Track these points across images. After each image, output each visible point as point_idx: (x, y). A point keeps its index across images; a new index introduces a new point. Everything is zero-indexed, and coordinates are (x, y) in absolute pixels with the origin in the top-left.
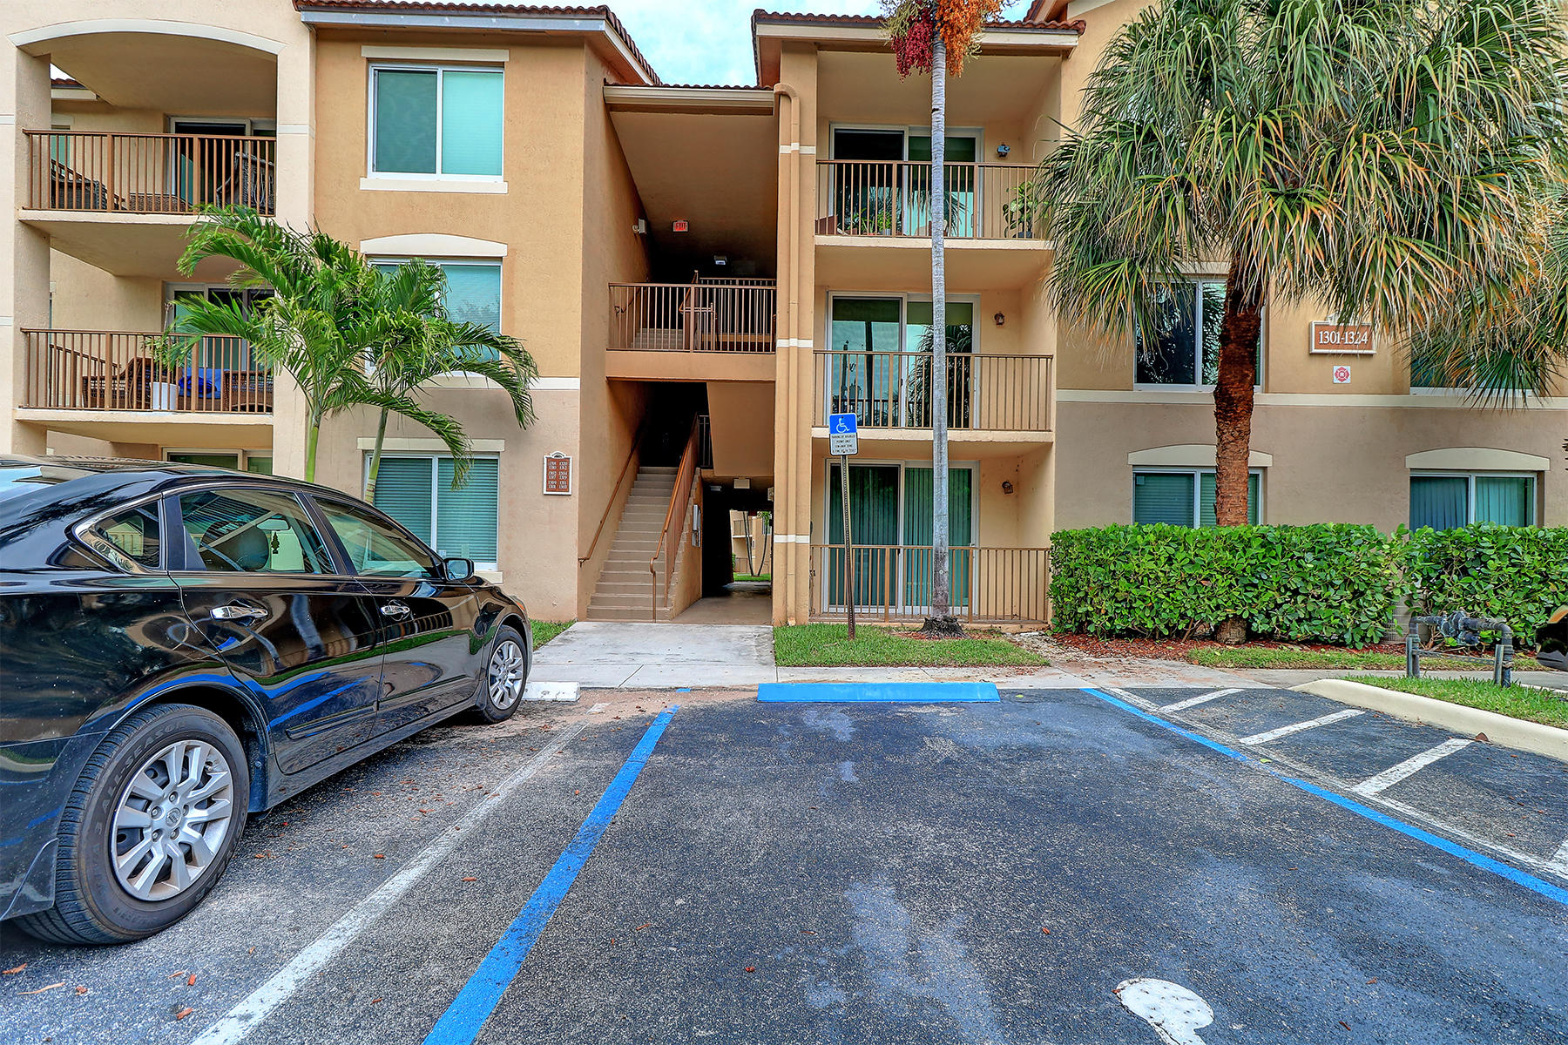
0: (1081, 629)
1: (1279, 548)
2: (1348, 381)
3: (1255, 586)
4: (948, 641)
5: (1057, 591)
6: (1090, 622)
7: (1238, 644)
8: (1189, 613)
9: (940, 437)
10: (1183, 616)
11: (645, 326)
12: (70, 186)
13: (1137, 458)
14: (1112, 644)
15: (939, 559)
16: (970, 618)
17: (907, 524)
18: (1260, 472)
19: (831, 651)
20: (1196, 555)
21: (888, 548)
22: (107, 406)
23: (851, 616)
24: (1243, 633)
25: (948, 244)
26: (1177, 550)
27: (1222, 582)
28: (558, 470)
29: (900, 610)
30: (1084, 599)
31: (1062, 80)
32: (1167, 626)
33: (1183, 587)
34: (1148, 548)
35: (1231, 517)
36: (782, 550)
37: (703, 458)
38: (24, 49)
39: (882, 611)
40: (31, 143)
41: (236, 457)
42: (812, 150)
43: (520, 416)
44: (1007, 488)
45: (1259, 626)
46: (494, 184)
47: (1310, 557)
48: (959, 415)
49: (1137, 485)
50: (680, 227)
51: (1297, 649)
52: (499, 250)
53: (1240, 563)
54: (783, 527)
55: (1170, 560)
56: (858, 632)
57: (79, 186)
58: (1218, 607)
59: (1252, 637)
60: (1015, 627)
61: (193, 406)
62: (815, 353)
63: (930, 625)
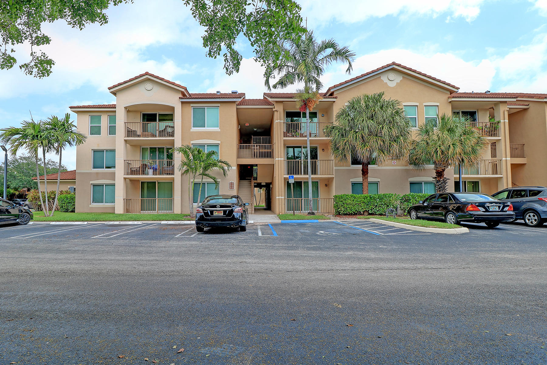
0: (339, 214)
1: (372, 198)
2: (396, 164)
3: (369, 205)
4: (312, 216)
5: (335, 207)
6: (340, 212)
7: (367, 215)
8: (357, 210)
9: (310, 177)
10: (356, 210)
11: (240, 149)
12: (130, 131)
13: (351, 180)
14: (344, 216)
15: (311, 201)
16: (318, 213)
17: (304, 191)
18: (378, 182)
19: (291, 217)
20: (358, 200)
21: (300, 199)
22: (141, 174)
23: (294, 213)
24: (368, 213)
25: (310, 138)
26: (354, 199)
27: (362, 204)
28: (232, 185)
29: (303, 212)
30: (339, 208)
31: (334, 106)
32: (353, 212)
33: (356, 205)
34: (350, 198)
35: (365, 193)
36: (278, 199)
37: (256, 179)
38: (126, 108)
39: (299, 212)
40: (125, 125)
41: (156, 182)
42: (282, 121)
43: (225, 175)
44: (326, 185)
45: (370, 212)
46: (217, 129)
47: (378, 200)
48: (314, 172)
49: (352, 185)
50: (247, 125)
51: (378, 216)
52: (219, 142)
53: (366, 201)
54: (278, 194)
55: (353, 201)
56: (295, 214)
57: (132, 131)
58: (362, 209)
59: (370, 214)
60: (327, 214)
61: (158, 174)
62: (284, 160)
63: (309, 213)
